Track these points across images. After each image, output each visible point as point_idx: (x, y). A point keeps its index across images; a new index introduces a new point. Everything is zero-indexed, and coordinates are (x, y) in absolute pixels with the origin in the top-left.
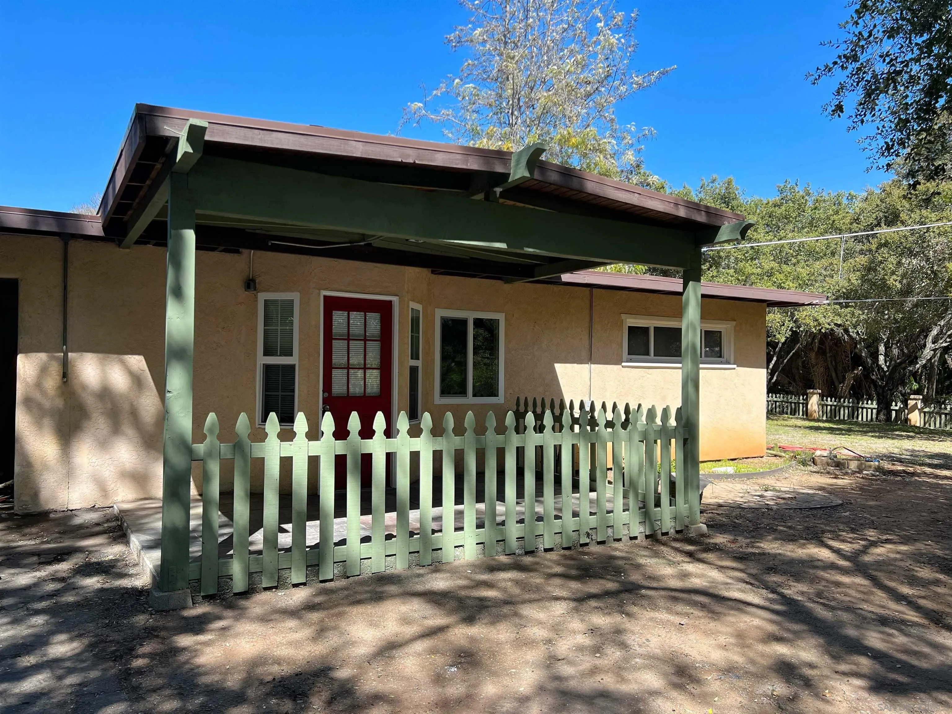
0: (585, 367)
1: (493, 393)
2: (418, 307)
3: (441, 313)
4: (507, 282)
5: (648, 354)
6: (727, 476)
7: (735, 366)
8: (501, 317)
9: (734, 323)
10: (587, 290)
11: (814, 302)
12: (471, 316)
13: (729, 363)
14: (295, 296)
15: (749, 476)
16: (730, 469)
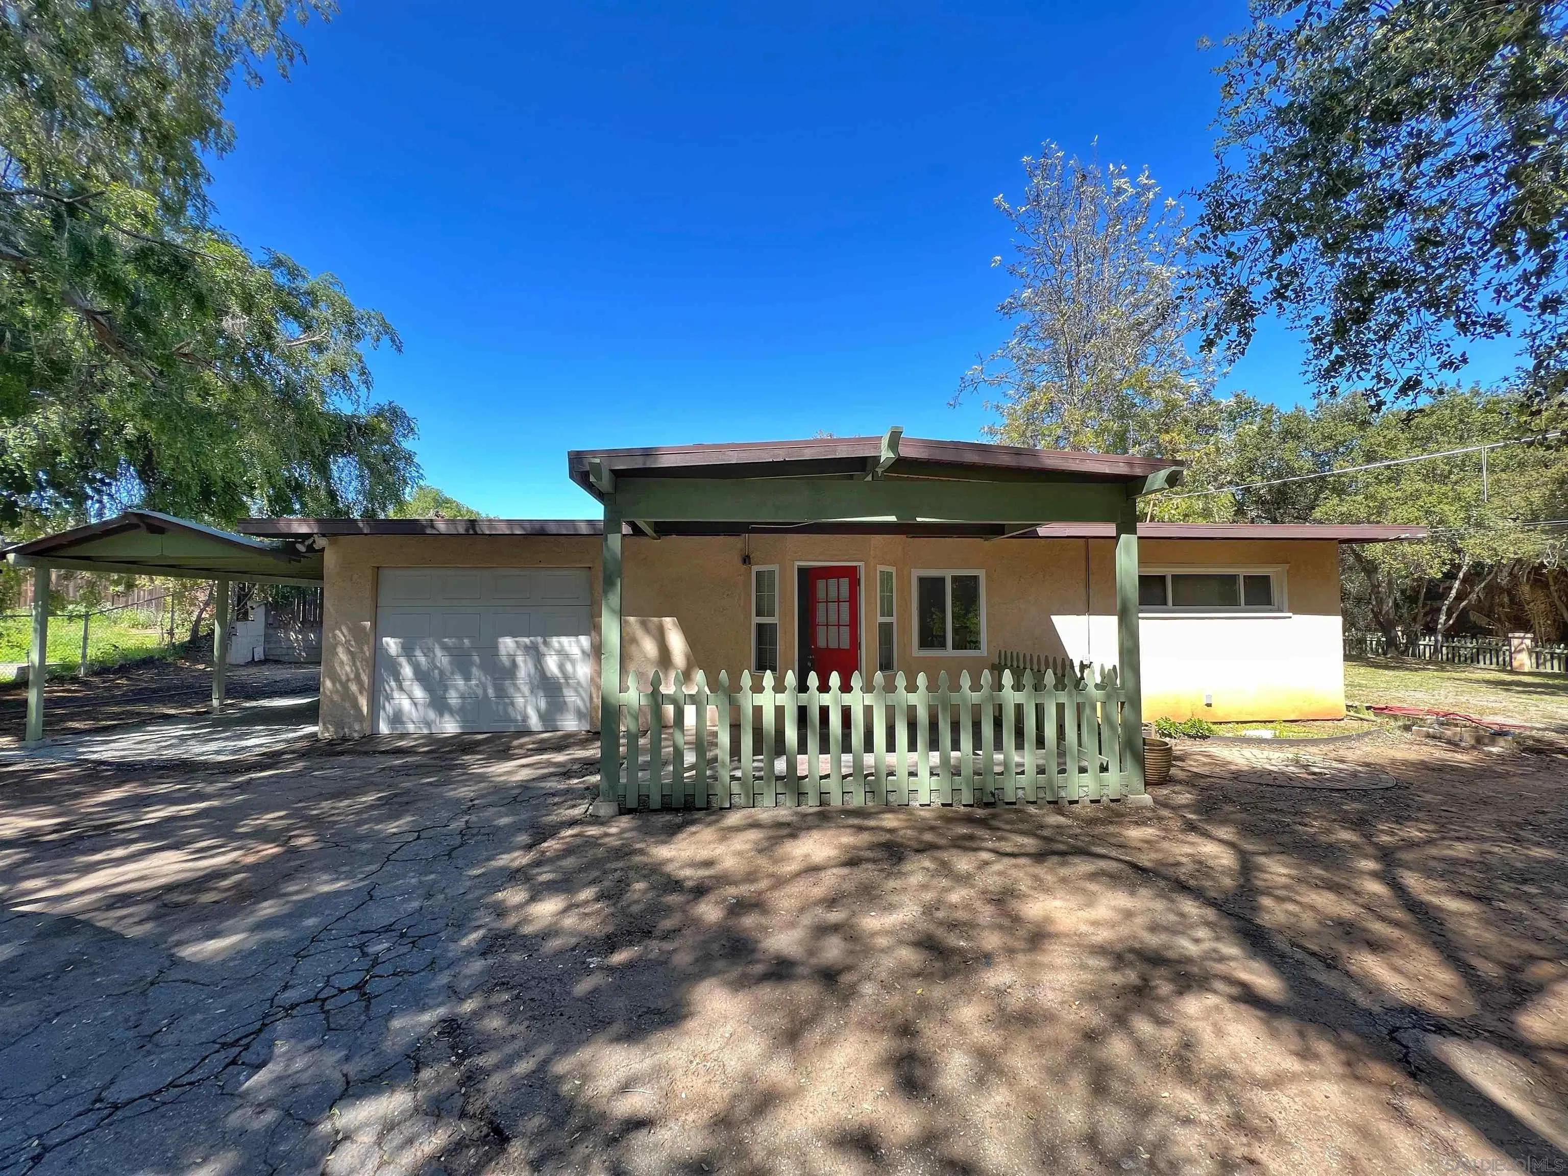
0: (1084, 618)
1: (975, 645)
2: (892, 569)
3: (916, 573)
4: (986, 540)
5: (1165, 604)
6: (1260, 741)
7: (1290, 614)
8: (981, 574)
9: (1287, 566)
10: (1082, 541)
11: (1403, 536)
12: (948, 574)
13: (1282, 611)
14: (775, 567)
15: (1292, 743)
16: (1266, 733)
